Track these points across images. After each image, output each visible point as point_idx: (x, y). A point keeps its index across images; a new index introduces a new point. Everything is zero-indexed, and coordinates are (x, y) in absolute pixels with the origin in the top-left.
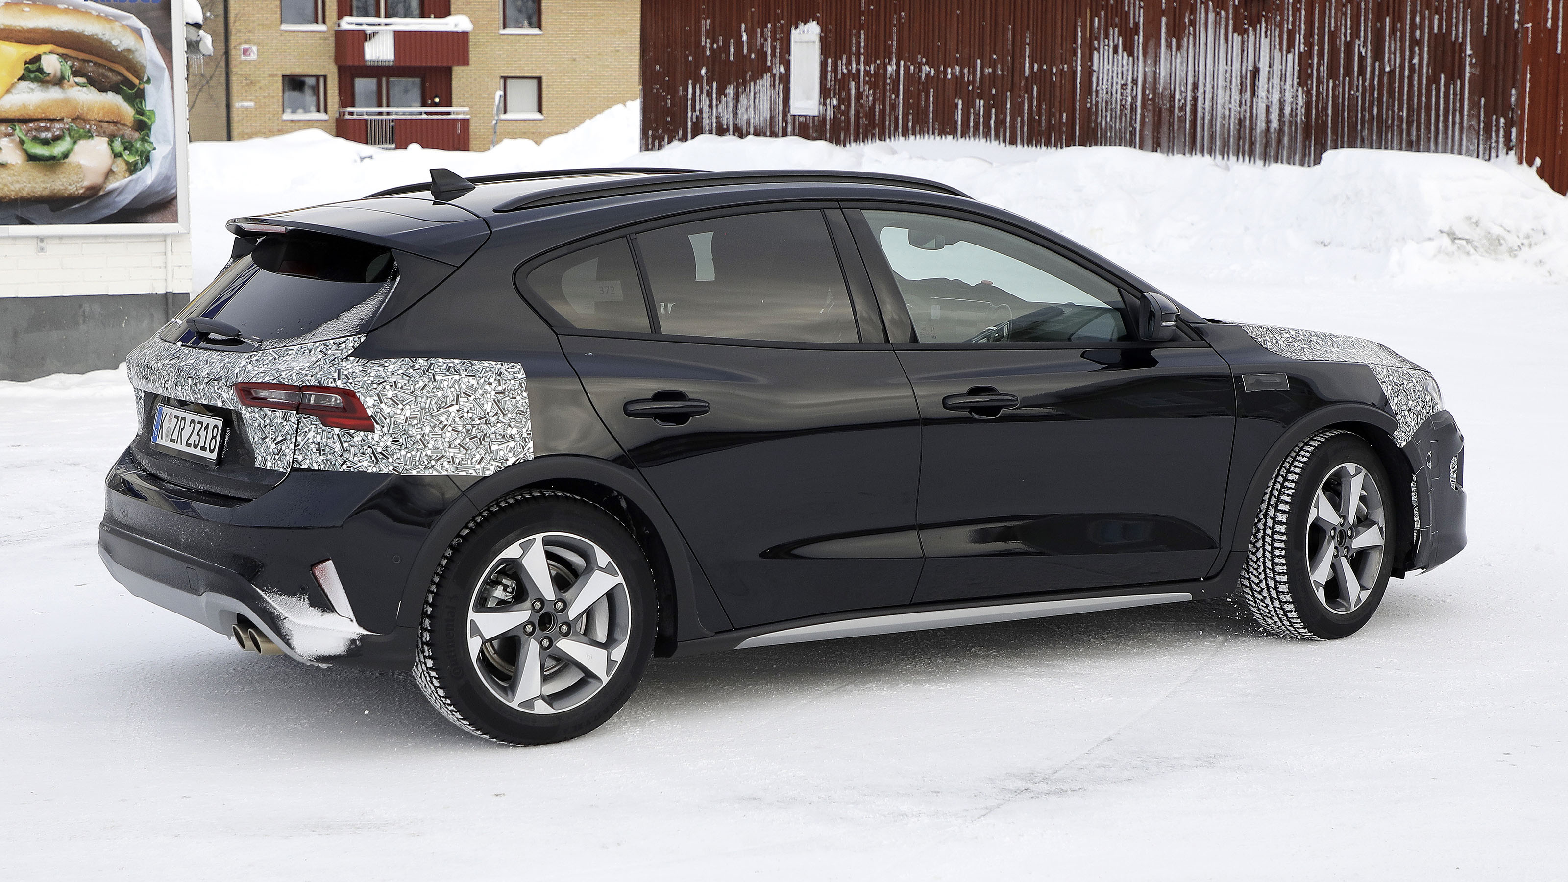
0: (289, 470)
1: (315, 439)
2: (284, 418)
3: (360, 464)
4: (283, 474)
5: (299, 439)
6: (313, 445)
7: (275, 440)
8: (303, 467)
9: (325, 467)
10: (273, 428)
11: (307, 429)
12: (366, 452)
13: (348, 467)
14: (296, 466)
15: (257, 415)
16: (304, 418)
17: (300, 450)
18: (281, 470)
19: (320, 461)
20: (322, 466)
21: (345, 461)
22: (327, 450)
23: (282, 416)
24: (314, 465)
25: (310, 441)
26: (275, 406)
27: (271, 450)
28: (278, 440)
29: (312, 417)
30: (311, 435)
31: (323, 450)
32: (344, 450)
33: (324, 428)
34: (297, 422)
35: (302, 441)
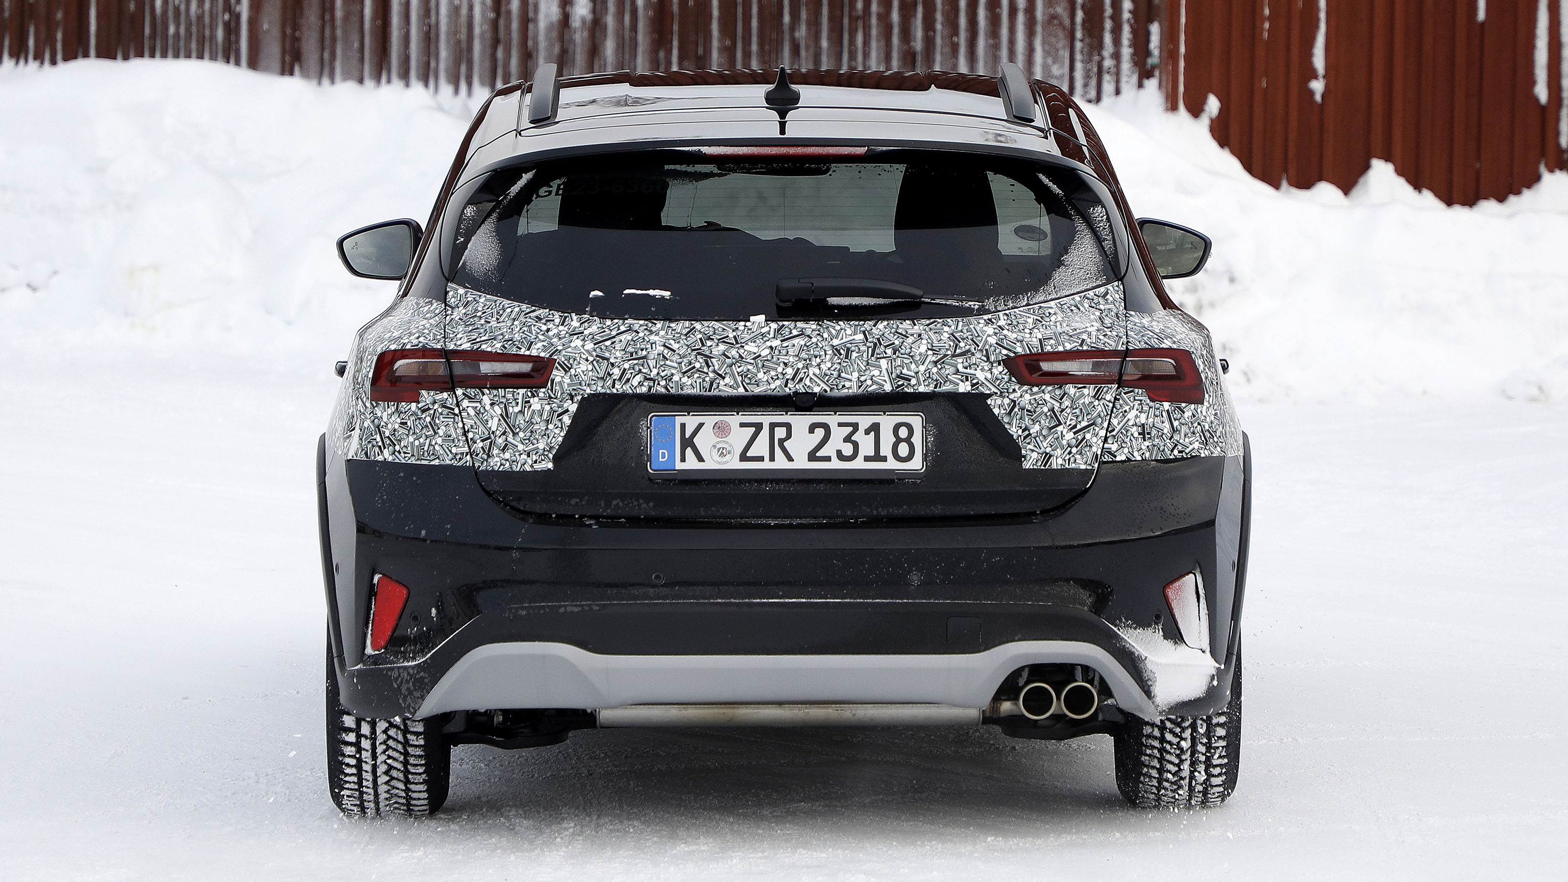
0: (1096, 465)
1: (1138, 420)
2: (1096, 396)
3: (1191, 447)
4: (1087, 473)
5: (1115, 421)
6: (1135, 428)
7: (1075, 426)
8: (1118, 459)
9: (1151, 455)
10: (1077, 411)
11: (1127, 408)
12: (1196, 431)
13: (1179, 452)
14: (1107, 458)
15: (1047, 397)
16: (1125, 393)
17: (1114, 436)
18: (1083, 467)
19: (1144, 448)
20: (1147, 455)
21: (1176, 445)
22: (1154, 432)
23: (1092, 393)
24: (1136, 454)
25: (1131, 423)
26: (1082, 381)
27: (1064, 442)
28: (1079, 427)
29: (1136, 390)
30: (1131, 415)
31: (1148, 434)
32: (1174, 430)
33: (1151, 404)
34: (1113, 400)
35: (1119, 424)
